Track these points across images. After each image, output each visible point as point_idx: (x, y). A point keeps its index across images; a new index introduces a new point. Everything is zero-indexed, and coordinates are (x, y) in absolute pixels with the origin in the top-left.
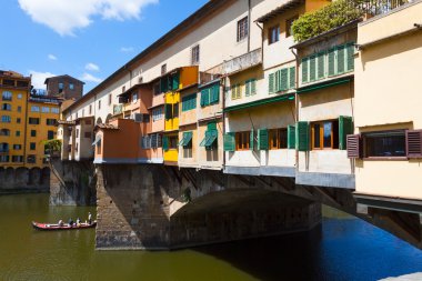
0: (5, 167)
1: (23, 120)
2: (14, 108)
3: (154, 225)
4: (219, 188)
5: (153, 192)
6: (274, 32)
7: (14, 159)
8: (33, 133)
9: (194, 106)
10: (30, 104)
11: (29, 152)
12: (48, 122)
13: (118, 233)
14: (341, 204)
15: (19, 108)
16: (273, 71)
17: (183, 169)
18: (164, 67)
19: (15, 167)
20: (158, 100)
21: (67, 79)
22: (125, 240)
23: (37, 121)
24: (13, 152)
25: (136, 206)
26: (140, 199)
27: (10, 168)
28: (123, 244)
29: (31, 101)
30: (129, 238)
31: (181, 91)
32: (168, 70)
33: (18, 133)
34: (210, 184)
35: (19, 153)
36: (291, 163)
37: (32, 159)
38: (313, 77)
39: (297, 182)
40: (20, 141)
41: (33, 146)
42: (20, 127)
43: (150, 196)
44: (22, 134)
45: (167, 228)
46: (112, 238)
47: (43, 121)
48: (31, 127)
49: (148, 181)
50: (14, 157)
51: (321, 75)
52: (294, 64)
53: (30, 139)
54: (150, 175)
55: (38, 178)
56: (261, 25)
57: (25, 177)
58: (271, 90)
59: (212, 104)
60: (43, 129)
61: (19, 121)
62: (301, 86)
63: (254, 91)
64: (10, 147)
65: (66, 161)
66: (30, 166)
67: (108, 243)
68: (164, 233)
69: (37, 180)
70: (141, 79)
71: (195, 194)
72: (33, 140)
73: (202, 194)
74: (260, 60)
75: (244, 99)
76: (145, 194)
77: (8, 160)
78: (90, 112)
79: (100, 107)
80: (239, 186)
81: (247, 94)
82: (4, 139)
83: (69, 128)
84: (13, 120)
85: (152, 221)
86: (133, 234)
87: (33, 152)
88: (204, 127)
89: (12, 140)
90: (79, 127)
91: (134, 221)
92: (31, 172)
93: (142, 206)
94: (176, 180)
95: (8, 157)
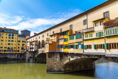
1: (16, 41)
2: (14, 38)
4: (79, 58)
6: (96, 24)
8: (19, 44)
9: (73, 39)
11: (18, 49)
12: (22, 41)
13: (52, 69)
15: (16, 38)
16: (97, 32)
18: (61, 29)
19: (14, 53)
21: (26, 31)
23: (20, 41)
24: (14, 49)
25: (56, 62)
26: (57, 61)
27: (13, 53)
28: (53, 71)
29: (19, 36)
30: (54, 70)
35: (15, 49)
36: (104, 52)
37: (18, 51)
38: (109, 34)
39: (106, 56)
41: (19, 48)
42: (16, 43)
43: (59, 60)
44: (16, 45)
45: (63, 67)
46: (50, 70)
48: (18, 43)
50: (14, 50)
51: (111, 34)
52: (104, 31)
53: (18, 46)
55: (20, 56)
56: (94, 22)
57: (17, 56)
58: (97, 36)
59: (79, 38)
60: (21, 43)
62: (106, 36)
63: (92, 36)
65: (30, 52)
66: (18, 53)
67: (49, 71)
68: (62, 69)
69: (19, 56)
70: (54, 32)
71: (71, 59)
73: (74, 59)
74: (93, 30)
75: (89, 38)
76: (58, 59)
78: (36, 39)
79: (39, 38)
80: (85, 57)
81: (90, 37)
82: (12, 46)
83: (31, 43)
84: (14, 41)
85: (59, 66)
86: (55, 69)
87: (19, 49)
88: (77, 44)
89: (14, 46)
90: (34, 43)
91: (55, 66)
92: (18, 54)
93: (57, 62)
94: (66, 56)
95: (13, 50)
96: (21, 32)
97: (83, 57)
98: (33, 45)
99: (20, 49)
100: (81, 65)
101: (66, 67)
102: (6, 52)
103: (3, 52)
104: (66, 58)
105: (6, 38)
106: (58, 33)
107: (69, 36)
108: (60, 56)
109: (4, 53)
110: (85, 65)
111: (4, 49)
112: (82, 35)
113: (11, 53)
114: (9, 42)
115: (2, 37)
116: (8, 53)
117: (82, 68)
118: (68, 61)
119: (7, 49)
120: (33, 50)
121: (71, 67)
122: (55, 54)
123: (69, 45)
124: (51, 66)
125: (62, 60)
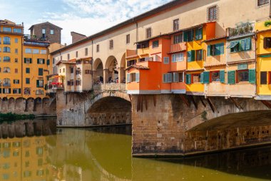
0: (8, 98)
1: (19, 61)
2: (13, 50)
3: (173, 138)
4: (237, 110)
5: (172, 115)
7: (15, 91)
8: (28, 70)
10: (24, 47)
11: (25, 86)
12: (39, 61)
13: (148, 144)
15: (16, 50)
19: (15, 98)
21: (48, 26)
22: (153, 149)
23: (30, 61)
24: (14, 86)
25: (160, 125)
26: (163, 120)
27: (12, 98)
28: (151, 151)
29: (25, 44)
30: (156, 147)
31: (208, 42)
33: (16, 71)
34: (228, 108)
35: (18, 86)
37: (28, 91)
40: (18, 77)
41: (28, 81)
42: (18, 66)
43: (170, 117)
44: (19, 71)
45: (182, 141)
46: (143, 148)
47: (35, 61)
48: (25, 66)
49: (168, 105)
54: (170, 102)
55: (33, 106)
57: (23, 105)
60: (35, 67)
61: (16, 60)
64: (11, 82)
66: (26, 97)
67: (141, 151)
68: (180, 144)
69: (31, 108)
71: (211, 116)
72: (27, 76)
73: (219, 115)
76: (166, 116)
77: (10, 92)
78: (86, 53)
79: (98, 50)
80: (259, 109)
82: (6, 75)
83: (71, 67)
84: (13, 60)
85: (171, 135)
86: (159, 144)
87: (28, 86)
88: (234, 68)
89: (12, 76)
90: (80, 66)
91: (159, 136)
92: (27, 101)
93: (164, 125)
94: (193, 105)
95: (10, 90)
96: (31, 29)
97: (253, 108)
98: (78, 72)
99: (33, 85)
100: (237, 135)
101: (193, 138)
104: (193, 112)
106: (167, 35)
107: (206, 42)
108: (173, 104)
110: (248, 133)
112: (253, 40)
113: (5, 99)
117: (238, 143)
118: (201, 122)
120: (80, 89)
121: (206, 139)
122: (158, 101)
123: (206, 71)
124: (147, 136)
125: (180, 118)
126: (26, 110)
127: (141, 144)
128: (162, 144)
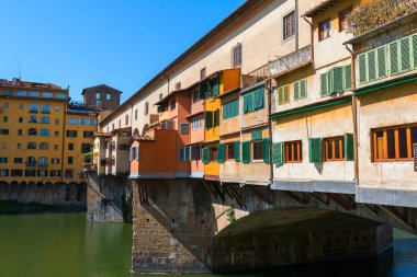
0: (44, 182)
1: (61, 133)
2: (53, 121)
3: (195, 247)
4: (267, 206)
5: (193, 210)
7: (52, 173)
8: (71, 147)
9: (236, 113)
10: (67, 116)
11: (67, 166)
12: (85, 134)
13: (156, 255)
14: (413, 226)
15: (57, 122)
16: (324, 71)
17: (225, 184)
18: (203, 71)
19: (53, 182)
20: (197, 107)
21: (103, 89)
22: (163, 262)
23: (75, 134)
24: (52, 167)
26: (179, 218)
27: (49, 183)
29: (69, 113)
30: (168, 261)
31: (221, 97)
32: (208, 74)
33: (56, 147)
35: (57, 167)
36: (350, 177)
37: (70, 173)
38: (372, 76)
40: (58, 154)
41: (70, 160)
42: (58, 140)
43: (190, 214)
44: (60, 147)
45: (209, 251)
46: (149, 260)
47: (80, 134)
48: (68, 140)
49: (187, 197)
50: (52, 172)
51: (382, 73)
52: (349, 62)
53: (68, 153)
54: (190, 191)
55: (76, 194)
56: (310, 19)
57: (63, 193)
58: (323, 92)
59: (256, 109)
61: (57, 133)
62: (358, 87)
63: (304, 95)
64: (49, 162)
65: (103, 176)
66: (67, 181)
67: (145, 265)
68: (206, 257)
69: (74, 196)
70: (179, 85)
71: (239, 213)
72: (70, 154)
74: (309, 58)
75: (293, 104)
77: (46, 175)
79: (136, 117)
81: (296, 97)
82: (43, 153)
84: (52, 134)
85: (192, 242)
86: (172, 256)
87: (70, 167)
88: (248, 138)
89: (50, 154)
90: (115, 139)
92: (68, 187)
93: (181, 225)
95: (46, 172)
99: (76, 166)
100: (307, 243)
101: (227, 248)
102: (19, 180)
103: (9, 180)
105: (21, 120)
109: (14, 183)
110: (329, 241)
111: (11, 166)
112: (266, 91)
113: (40, 184)
114: (32, 139)
115: (6, 119)
116: (28, 180)
118: (228, 222)
119: (22, 167)
120: (114, 170)
124: (154, 241)
125: (205, 215)
126: (67, 199)
127: (146, 254)
128: (178, 255)
